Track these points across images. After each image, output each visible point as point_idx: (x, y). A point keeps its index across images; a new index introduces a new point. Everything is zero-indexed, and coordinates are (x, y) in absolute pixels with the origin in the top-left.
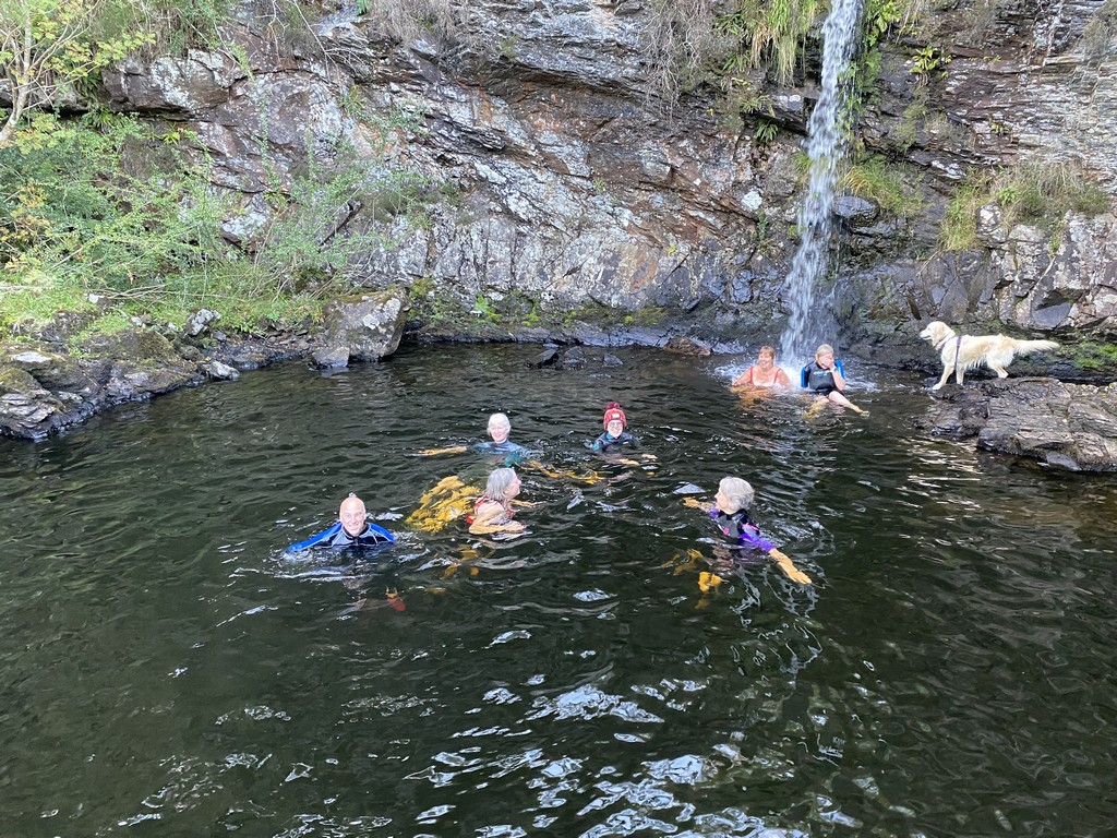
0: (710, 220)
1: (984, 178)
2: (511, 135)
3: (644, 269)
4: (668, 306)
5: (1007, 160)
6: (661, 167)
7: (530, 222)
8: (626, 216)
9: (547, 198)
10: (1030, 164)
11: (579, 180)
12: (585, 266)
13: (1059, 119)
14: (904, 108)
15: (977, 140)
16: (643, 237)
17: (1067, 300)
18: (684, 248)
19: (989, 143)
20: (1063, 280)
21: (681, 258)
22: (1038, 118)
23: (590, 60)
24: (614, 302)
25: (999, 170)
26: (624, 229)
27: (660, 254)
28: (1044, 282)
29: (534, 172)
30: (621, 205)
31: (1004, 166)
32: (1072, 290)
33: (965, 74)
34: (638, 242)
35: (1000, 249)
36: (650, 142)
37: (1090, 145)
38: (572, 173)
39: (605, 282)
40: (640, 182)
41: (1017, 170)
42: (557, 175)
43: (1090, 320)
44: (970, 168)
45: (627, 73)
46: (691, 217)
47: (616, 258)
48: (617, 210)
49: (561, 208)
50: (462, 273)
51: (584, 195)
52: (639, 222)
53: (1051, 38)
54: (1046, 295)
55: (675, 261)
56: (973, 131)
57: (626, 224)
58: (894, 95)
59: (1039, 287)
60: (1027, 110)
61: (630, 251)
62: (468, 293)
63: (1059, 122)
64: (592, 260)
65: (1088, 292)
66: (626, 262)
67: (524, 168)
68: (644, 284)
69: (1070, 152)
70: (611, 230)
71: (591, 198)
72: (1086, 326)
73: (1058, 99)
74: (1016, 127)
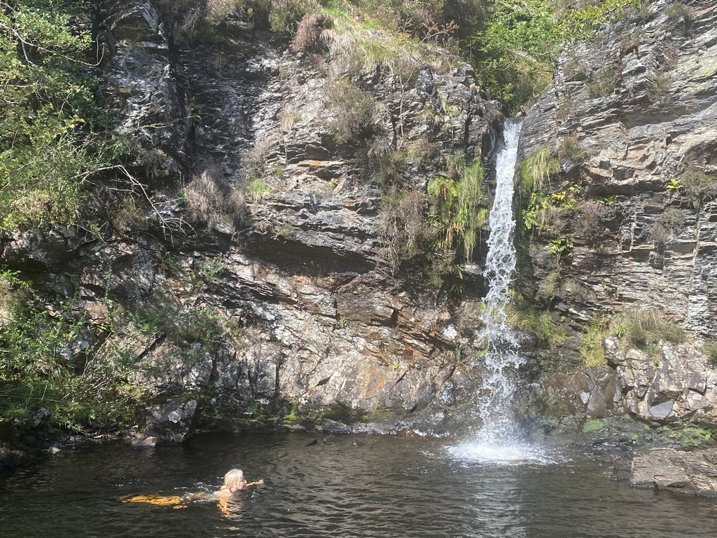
0: (422, 346)
1: (604, 320)
2: (281, 287)
3: (375, 381)
4: (394, 408)
5: (617, 308)
6: (387, 309)
7: (290, 347)
8: (362, 343)
9: (305, 330)
10: (632, 310)
11: (327, 318)
12: (332, 378)
13: (646, 283)
14: (547, 275)
15: (597, 295)
16: (374, 358)
17: (669, 399)
18: (404, 366)
19: (604, 297)
20: (664, 385)
21: (402, 373)
22: (632, 282)
23: (340, 240)
24: (354, 405)
25: (613, 315)
26: (360, 352)
27: (386, 370)
28: (653, 387)
29: (295, 312)
30: (358, 336)
31: (616, 312)
32: (672, 392)
33: (584, 255)
34: (371, 362)
35: (622, 365)
36: (379, 294)
37: (666, 298)
38: (323, 313)
39: (347, 389)
40: (372, 320)
41: (624, 314)
42: (313, 314)
43: (687, 412)
44: (593, 313)
45: (365, 248)
46: (409, 344)
47: (355, 372)
48: (355, 339)
49: (314, 337)
50: (239, 384)
51: (331, 329)
52: (371, 347)
53: (632, 234)
54: (656, 396)
55: (398, 375)
56: (593, 290)
57: (362, 348)
58: (540, 266)
59: (651, 390)
60: (625, 277)
61: (365, 368)
62: (242, 399)
63: (645, 284)
64: (337, 374)
65: (682, 393)
66: (362, 376)
67: (288, 309)
68: (376, 391)
69: (656, 303)
70: (350, 352)
71: (336, 331)
72: (686, 416)
73: (643, 271)
74: (620, 288)
